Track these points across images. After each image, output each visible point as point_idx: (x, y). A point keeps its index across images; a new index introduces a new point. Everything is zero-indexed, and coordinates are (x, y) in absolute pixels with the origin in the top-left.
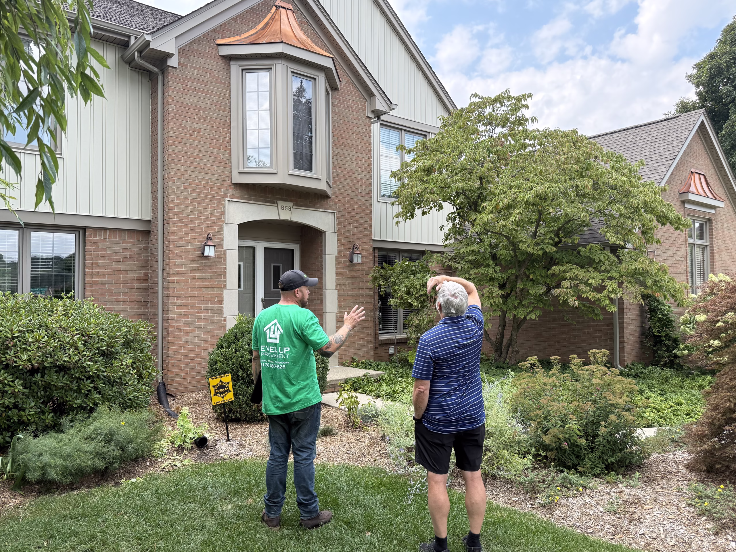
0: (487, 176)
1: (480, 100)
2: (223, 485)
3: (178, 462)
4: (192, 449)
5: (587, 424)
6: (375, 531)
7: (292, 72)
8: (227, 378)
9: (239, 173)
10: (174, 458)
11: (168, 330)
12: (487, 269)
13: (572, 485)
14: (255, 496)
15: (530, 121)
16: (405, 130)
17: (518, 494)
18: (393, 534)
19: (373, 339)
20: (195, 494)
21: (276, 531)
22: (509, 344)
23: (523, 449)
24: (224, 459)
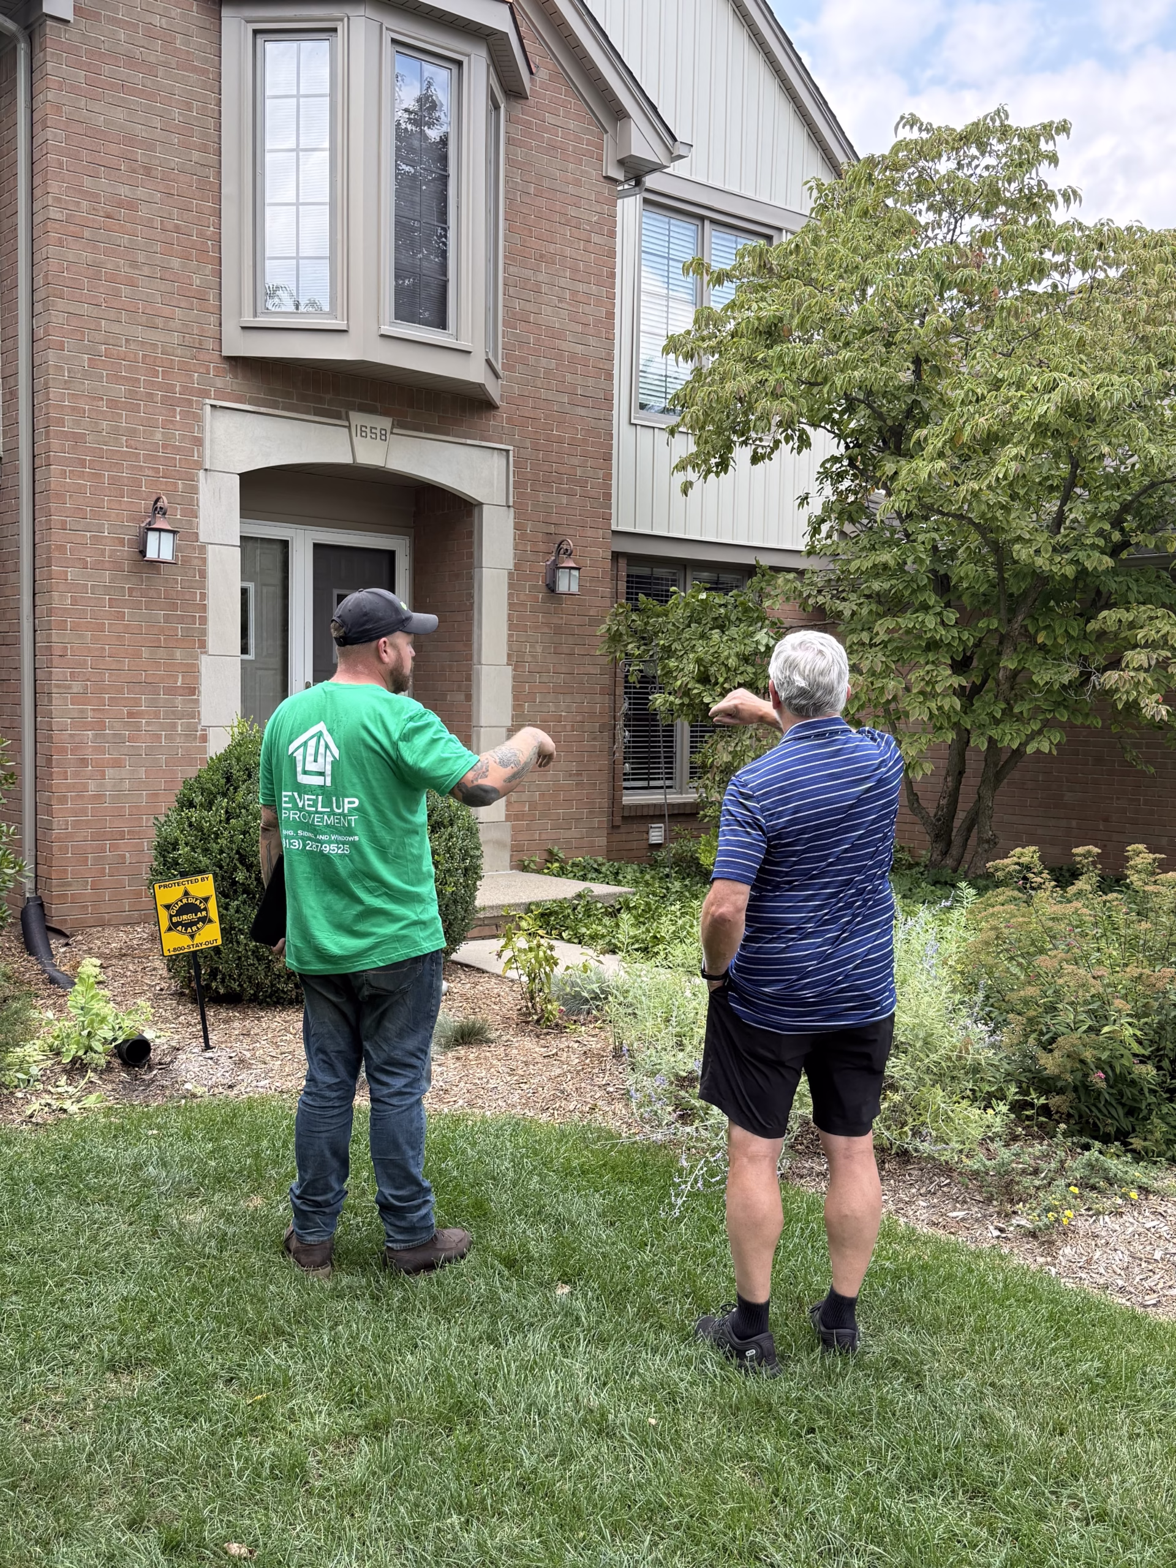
0: (934, 354)
1: (925, 135)
2: (188, 1160)
3: (69, 1102)
4: (109, 1068)
5: (1161, 1026)
6: (582, 1283)
7: (394, 41)
8: (204, 887)
9: (243, 328)
10: (59, 1090)
11: (49, 760)
12: (921, 616)
13: (1111, 1185)
14: (269, 1189)
15: (1060, 199)
16: (713, 221)
17: (965, 1202)
18: (629, 1291)
19: (605, 803)
20: (111, 1182)
21: (320, 1280)
22: (972, 822)
23: (987, 1088)
24: (194, 1096)
